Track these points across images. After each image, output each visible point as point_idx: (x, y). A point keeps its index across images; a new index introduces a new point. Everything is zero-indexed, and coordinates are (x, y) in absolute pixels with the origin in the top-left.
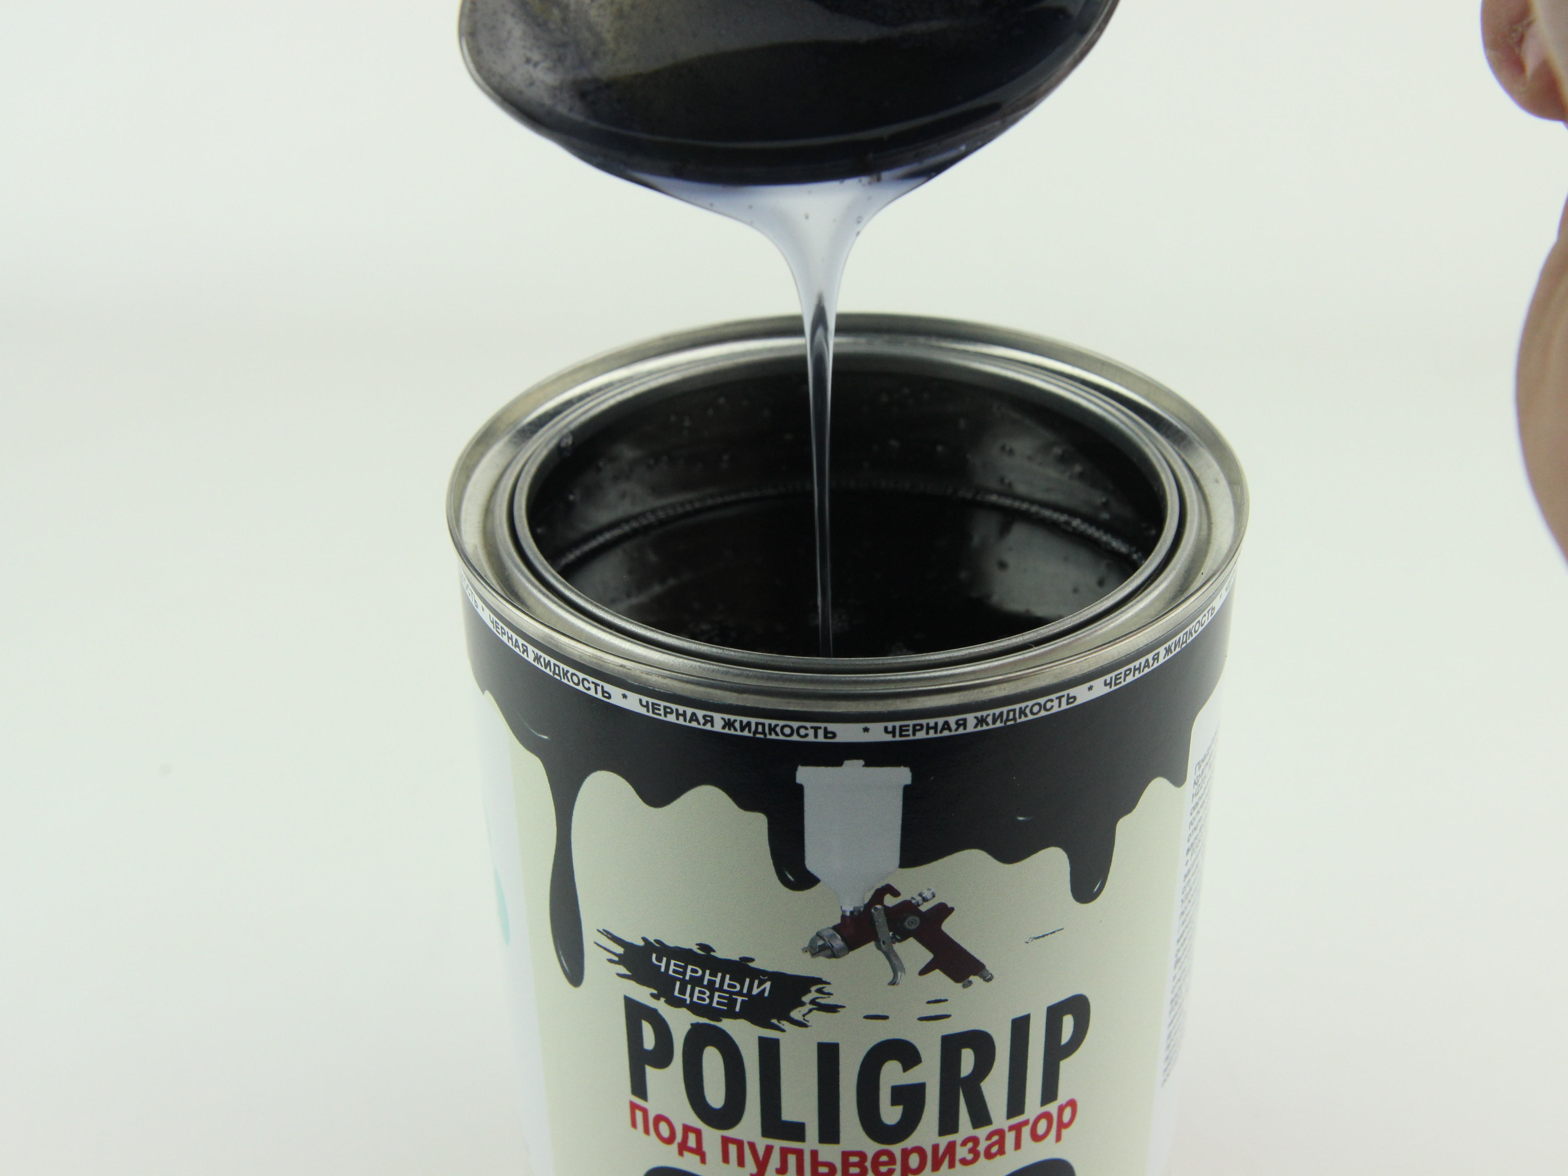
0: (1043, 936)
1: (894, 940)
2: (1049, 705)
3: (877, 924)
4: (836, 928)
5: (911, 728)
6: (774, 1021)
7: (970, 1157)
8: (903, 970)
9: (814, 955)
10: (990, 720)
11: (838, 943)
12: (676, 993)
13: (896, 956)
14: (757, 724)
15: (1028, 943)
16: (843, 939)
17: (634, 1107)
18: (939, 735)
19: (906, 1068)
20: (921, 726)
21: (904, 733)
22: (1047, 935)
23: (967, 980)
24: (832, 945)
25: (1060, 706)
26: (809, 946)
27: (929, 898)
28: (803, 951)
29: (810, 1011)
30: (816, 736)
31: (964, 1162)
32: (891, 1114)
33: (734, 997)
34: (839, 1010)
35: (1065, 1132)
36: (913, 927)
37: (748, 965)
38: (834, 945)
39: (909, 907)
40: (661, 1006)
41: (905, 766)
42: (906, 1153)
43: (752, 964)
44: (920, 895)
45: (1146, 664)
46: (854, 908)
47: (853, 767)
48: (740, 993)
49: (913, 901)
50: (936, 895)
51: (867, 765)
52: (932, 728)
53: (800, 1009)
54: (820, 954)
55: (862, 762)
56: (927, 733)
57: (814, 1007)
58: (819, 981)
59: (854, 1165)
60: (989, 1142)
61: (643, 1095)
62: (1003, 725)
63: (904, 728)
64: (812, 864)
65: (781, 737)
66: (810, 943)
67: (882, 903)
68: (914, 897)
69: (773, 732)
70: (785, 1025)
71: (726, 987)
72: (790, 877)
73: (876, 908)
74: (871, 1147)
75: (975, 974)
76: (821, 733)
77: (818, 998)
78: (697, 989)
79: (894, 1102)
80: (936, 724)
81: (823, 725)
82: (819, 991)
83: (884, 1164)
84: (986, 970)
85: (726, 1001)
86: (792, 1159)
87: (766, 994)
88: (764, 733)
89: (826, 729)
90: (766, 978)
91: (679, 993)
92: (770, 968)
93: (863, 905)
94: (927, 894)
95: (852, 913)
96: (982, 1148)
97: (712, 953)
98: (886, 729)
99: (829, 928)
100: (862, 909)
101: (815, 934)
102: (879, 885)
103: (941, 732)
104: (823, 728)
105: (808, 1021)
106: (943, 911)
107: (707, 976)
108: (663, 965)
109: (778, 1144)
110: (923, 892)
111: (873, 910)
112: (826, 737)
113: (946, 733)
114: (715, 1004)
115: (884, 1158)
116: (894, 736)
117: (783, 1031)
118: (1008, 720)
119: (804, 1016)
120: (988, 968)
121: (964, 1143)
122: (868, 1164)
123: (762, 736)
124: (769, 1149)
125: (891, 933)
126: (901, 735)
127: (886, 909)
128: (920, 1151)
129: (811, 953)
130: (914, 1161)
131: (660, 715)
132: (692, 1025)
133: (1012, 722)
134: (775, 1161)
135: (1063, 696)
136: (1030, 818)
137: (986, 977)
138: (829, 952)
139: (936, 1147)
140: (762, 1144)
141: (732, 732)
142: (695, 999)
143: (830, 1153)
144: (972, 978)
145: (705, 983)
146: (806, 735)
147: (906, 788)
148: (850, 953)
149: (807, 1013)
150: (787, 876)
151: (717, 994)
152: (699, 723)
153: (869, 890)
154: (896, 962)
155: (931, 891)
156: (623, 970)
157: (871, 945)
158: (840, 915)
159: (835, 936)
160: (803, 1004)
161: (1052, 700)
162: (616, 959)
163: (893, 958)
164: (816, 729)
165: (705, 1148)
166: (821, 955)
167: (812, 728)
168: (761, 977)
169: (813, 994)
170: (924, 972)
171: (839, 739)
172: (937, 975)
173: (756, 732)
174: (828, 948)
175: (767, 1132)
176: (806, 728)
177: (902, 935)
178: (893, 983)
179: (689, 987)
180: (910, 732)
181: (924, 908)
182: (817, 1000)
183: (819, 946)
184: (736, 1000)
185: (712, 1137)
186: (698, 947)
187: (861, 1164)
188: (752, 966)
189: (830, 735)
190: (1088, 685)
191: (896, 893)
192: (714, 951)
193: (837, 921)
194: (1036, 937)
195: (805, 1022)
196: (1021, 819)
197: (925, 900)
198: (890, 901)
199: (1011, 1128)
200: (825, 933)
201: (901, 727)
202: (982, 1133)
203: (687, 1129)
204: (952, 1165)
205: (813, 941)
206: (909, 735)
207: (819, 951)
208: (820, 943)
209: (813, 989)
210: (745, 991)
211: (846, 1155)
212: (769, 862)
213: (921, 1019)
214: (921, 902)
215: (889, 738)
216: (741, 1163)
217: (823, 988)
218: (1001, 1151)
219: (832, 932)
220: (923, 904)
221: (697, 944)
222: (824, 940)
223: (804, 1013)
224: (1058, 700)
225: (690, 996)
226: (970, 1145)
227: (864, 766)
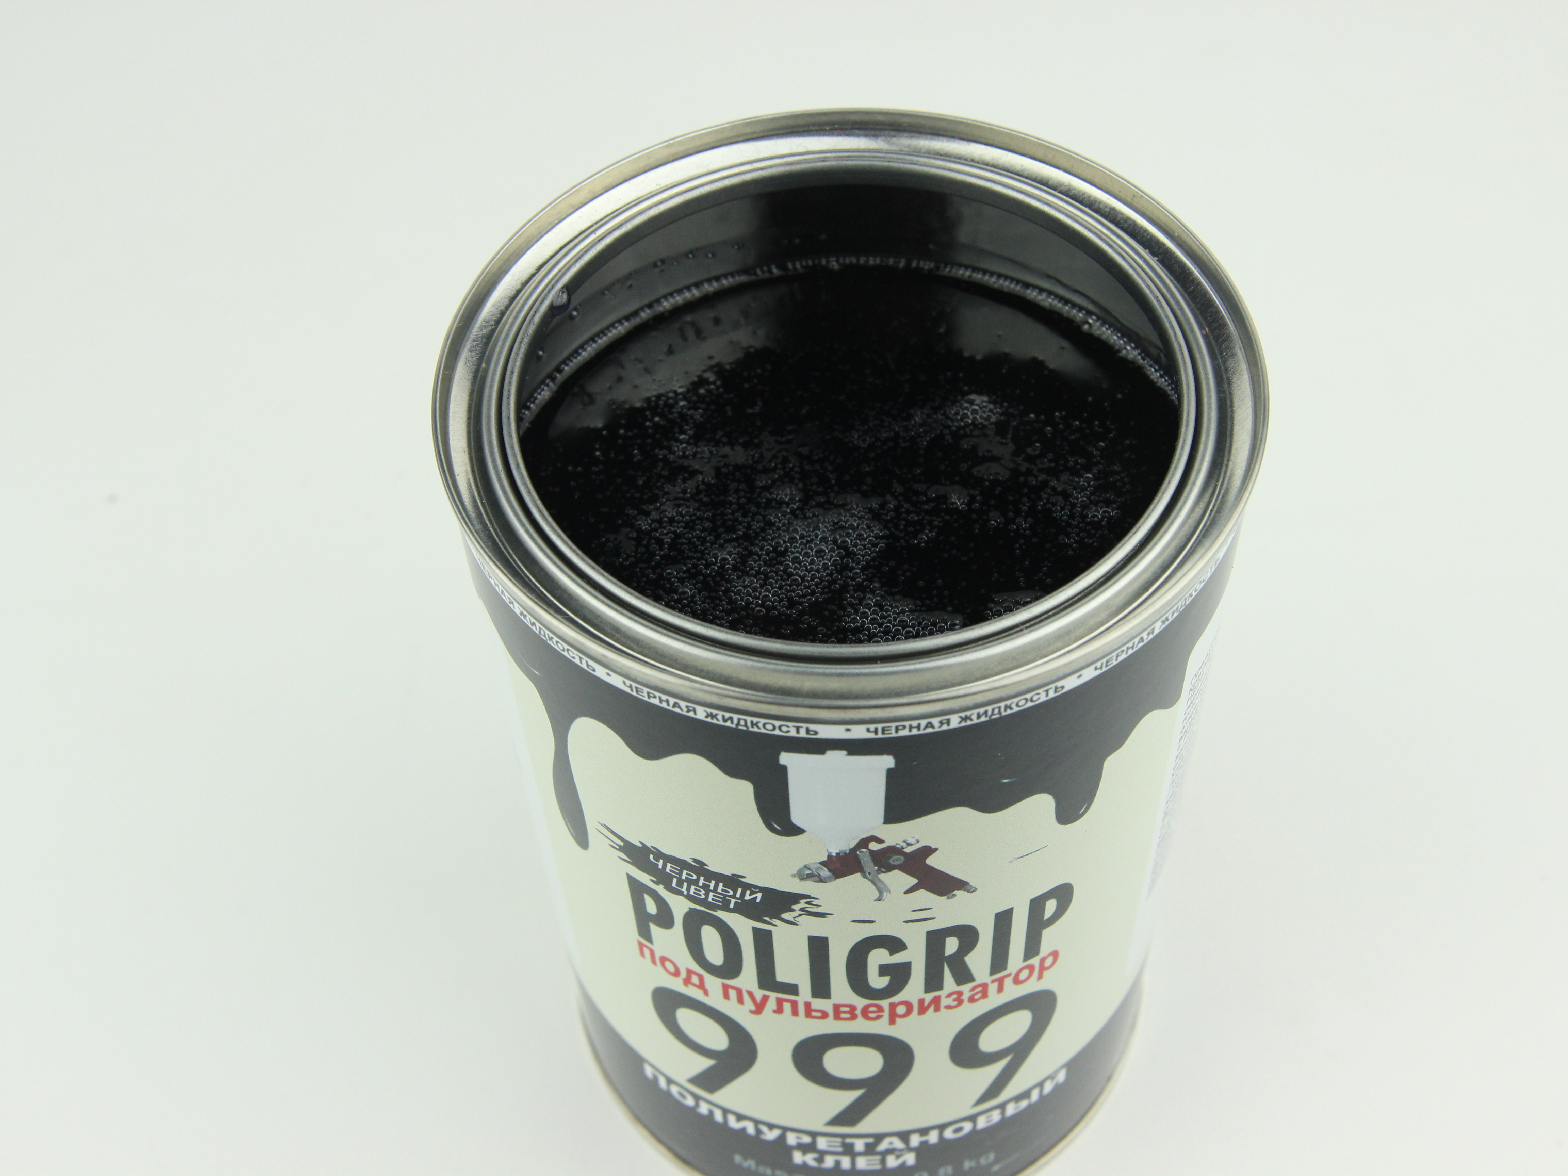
0: (1027, 854)
1: (879, 871)
2: (1035, 698)
3: (862, 861)
4: (823, 863)
5: (893, 729)
6: (767, 919)
7: (954, 1003)
8: (889, 891)
9: (802, 879)
10: (974, 717)
11: (825, 873)
12: (674, 885)
13: (882, 882)
14: (739, 720)
15: (1011, 861)
16: (830, 871)
17: (641, 945)
18: (922, 732)
19: (891, 954)
20: (904, 726)
21: (886, 732)
22: (1032, 853)
23: (950, 894)
24: (819, 874)
25: (1047, 695)
26: (797, 873)
27: (913, 843)
28: (792, 876)
29: (800, 915)
30: (798, 732)
31: (948, 1007)
32: (877, 982)
33: (728, 898)
34: (827, 916)
35: (1046, 973)
36: (898, 863)
37: (740, 880)
38: (821, 874)
39: (893, 850)
40: (660, 889)
41: (888, 754)
42: (893, 1006)
43: (743, 880)
44: (905, 842)
45: (1140, 641)
46: (839, 851)
47: (836, 755)
48: (734, 896)
49: (898, 846)
50: (920, 840)
51: (849, 754)
52: (915, 727)
53: (790, 913)
55: (845, 752)
56: (910, 731)
57: (804, 913)
58: (808, 897)
59: (845, 1012)
60: (973, 993)
61: (650, 939)
62: (987, 719)
63: (886, 729)
64: (799, 819)
65: (763, 731)
66: (798, 871)
67: (867, 848)
68: (899, 843)
69: (755, 726)
70: (777, 922)
71: (719, 890)
72: (777, 827)
73: (861, 851)
74: (861, 1002)
75: (958, 889)
76: (802, 730)
77: (807, 907)
78: (693, 887)
79: (882, 975)
80: (919, 724)
81: (804, 725)
82: (808, 903)
83: (874, 1012)
84: (969, 885)
85: (721, 900)
86: (787, 1004)
87: (758, 900)
88: (746, 725)
89: (807, 728)
90: (757, 890)
91: (676, 885)
92: (761, 884)
93: (848, 849)
94: (911, 841)
95: (837, 854)
96: (965, 997)
97: (706, 867)
98: (868, 729)
99: (816, 863)
100: (848, 852)
101: (803, 866)
102: (864, 836)
103: (924, 730)
104: (804, 728)
105: (798, 922)
106: (928, 851)
107: (702, 881)
108: (660, 864)
109: (773, 996)
110: (908, 839)
111: (858, 853)
112: (808, 733)
113: (930, 730)
114: (710, 899)
115: (873, 1009)
116: (876, 734)
117: (775, 925)
118: (993, 714)
119: (794, 918)
120: (971, 884)
121: (949, 996)
122: (858, 1012)
123: (745, 728)
124: (765, 999)
125: (876, 868)
126: (883, 734)
127: (871, 851)
128: (907, 1003)
129: (799, 878)
130: (901, 1010)
131: (644, 696)
132: (690, 908)
133: (998, 716)
134: (771, 1004)
135: (1051, 688)
136: (1017, 779)
137: (970, 890)
138: (816, 878)
139: (921, 1001)
140: (759, 994)
141: (715, 721)
142: (692, 893)
143: (823, 1005)
144: (956, 892)
145: (701, 884)
146: (789, 731)
147: (890, 773)
148: (837, 880)
149: (797, 916)
150: (774, 826)
151: (711, 894)
152: (682, 710)
153: (854, 839)
154: (882, 886)
155: (916, 838)
156: (625, 857)
157: (858, 875)
158: (826, 855)
159: (822, 868)
160: (793, 910)
161: (1038, 694)
162: (616, 847)
163: (878, 884)
164: (797, 727)
165: (707, 986)
166: (809, 880)
167: (794, 726)
168: (753, 889)
169: (802, 904)
170: (909, 891)
171: (821, 736)
172: (922, 893)
173: (738, 724)
174: (815, 876)
175: (762, 986)
176: (788, 727)
177: (888, 868)
178: (879, 899)
179: (686, 884)
180: (893, 731)
181: (908, 850)
182: (806, 909)
183: (807, 874)
184: (730, 901)
185: (714, 983)
186: (692, 860)
187: (850, 1012)
190: (1078, 674)
191: (880, 841)
192: (707, 865)
193: (825, 859)
194: (1020, 857)
195: (796, 922)
196: (1005, 781)
197: (909, 844)
198: (874, 846)
199: (993, 981)
200: (812, 867)
201: (883, 728)
202: (966, 988)
203: (690, 972)
204: (937, 1009)
205: (801, 870)
206: (891, 733)
207: (807, 878)
208: (808, 872)
209: (803, 901)
210: (738, 895)
211: (837, 1008)
212: (757, 815)
213: (907, 922)
214: (905, 846)
215: (871, 735)
216: (740, 1002)
217: (812, 901)
218: (985, 996)
219: (819, 865)
220: (907, 847)
221: (691, 858)
222: (812, 870)
223: (794, 916)
224: (1045, 693)
225: (687, 890)
226: (955, 996)
227: (847, 755)
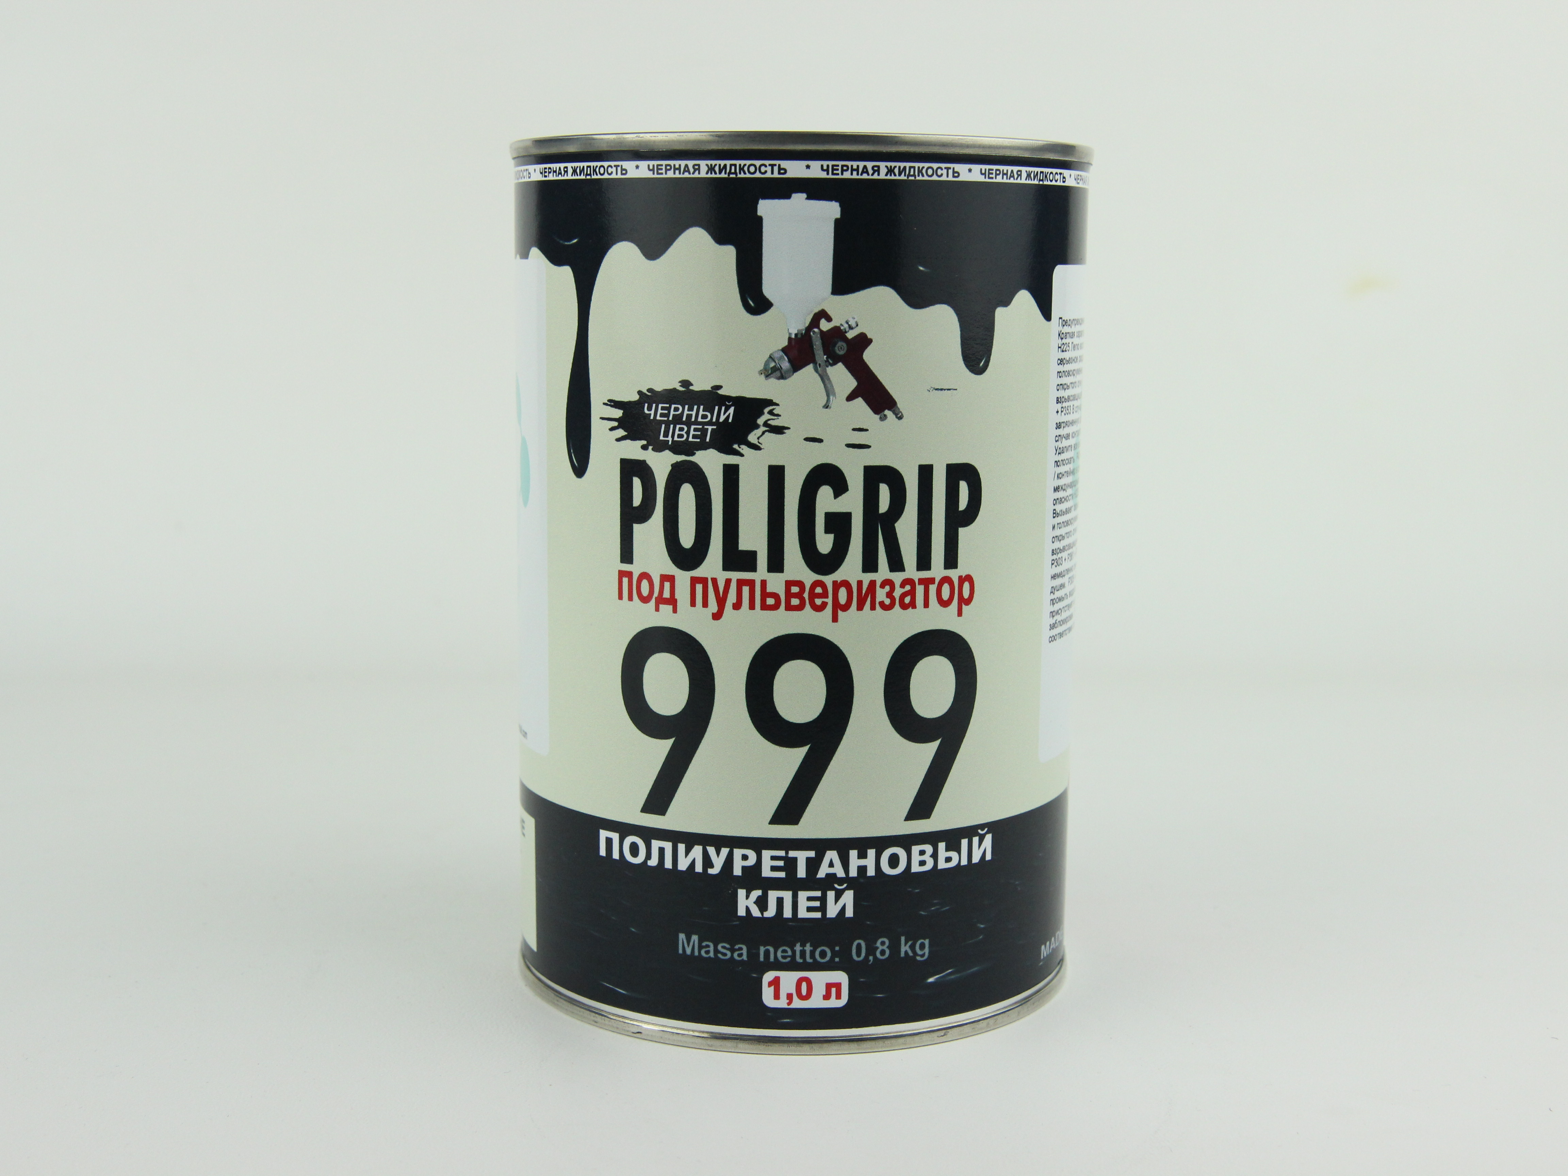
0: (942, 390)
1: (828, 363)
2: (939, 172)
3: (815, 347)
4: (784, 350)
5: (840, 168)
6: (736, 446)
7: (888, 602)
8: (834, 394)
9: (767, 376)
10: (897, 171)
11: (786, 365)
12: (661, 438)
13: (829, 379)
14: (731, 166)
15: (929, 391)
16: (790, 361)
17: (621, 575)
18: (859, 177)
19: (836, 495)
20: (847, 166)
21: (835, 172)
22: (945, 390)
23: (882, 413)
24: (781, 366)
25: (948, 177)
26: (764, 368)
27: (853, 327)
28: (759, 374)
29: (763, 433)
30: (772, 173)
31: (882, 604)
32: (825, 543)
33: (705, 427)
34: (786, 431)
35: (965, 609)
36: (842, 353)
37: (717, 392)
38: (782, 367)
39: (837, 333)
40: (649, 456)
41: (836, 201)
43: (720, 392)
44: (847, 323)
45: (1012, 175)
46: (798, 330)
47: (799, 198)
48: (710, 423)
49: (842, 328)
50: (859, 324)
51: (808, 198)
52: (855, 170)
53: (755, 431)
54: (772, 375)
55: (805, 196)
56: (852, 174)
57: (767, 429)
58: (770, 402)
59: (795, 595)
60: (903, 590)
61: (630, 559)
62: (906, 179)
63: (835, 168)
64: (768, 290)
65: (748, 176)
66: (764, 366)
67: (818, 327)
68: (843, 324)
69: (742, 172)
70: (744, 449)
71: (700, 419)
72: (751, 303)
73: (814, 331)
74: (809, 577)
75: (889, 409)
76: (776, 169)
77: (769, 420)
78: (678, 426)
79: (827, 531)
80: (858, 166)
81: (777, 162)
82: (771, 413)
83: (819, 596)
84: (897, 407)
85: (699, 433)
86: (746, 590)
87: (730, 420)
88: (735, 173)
89: (779, 165)
90: (731, 403)
91: (663, 437)
92: (734, 394)
93: (804, 328)
94: (853, 325)
95: (796, 335)
96: (898, 593)
97: (691, 388)
98: (822, 166)
99: (779, 350)
100: (804, 332)
101: (769, 356)
102: (816, 310)
103: (861, 175)
104: (777, 165)
105: (761, 444)
106: (863, 341)
107: (686, 412)
108: (652, 412)
109: (735, 577)
110: (849, 319)
111: (812, 333)
112: (779, 173)
113: (865, 177)
114: (690, 439)
115: (819, 590)
116: (828, 174)
117: (742, 455)
118: (909, 175)
119: (758, 438)
120: (899, 405)
121: (882, 586)
122: (806, 595)
123: (734, 177)
124: (728, 584)
125: (825, 357)
126: (833, 174)
127: (821, 331)
128: (846, 584)
129: (765, 375)
130: (843, 596)
131: (662, 173)
132: (672, 465)
133: (913, 179)
134: (732, 596)
135: (949, 168)
136: (928, 270)
137: (898, 415)
138: (778, 374)
139: (860, 583)
140: (722, 576)
141: (713, 175)
142: (676, 439)
143: (776, 583)
144: (887, 412)
145: (684, 419)
146: (766, 172)
147: (837, 222)
148: (795, 374)
149: (761, 436)
150: (748, 301)
151: (693, 427)
152: (690, 172)
153: (809, 314)
154: (828, 385)
155: (856, 320)
156: (621, 433)
157: (810, 367)
158: (788, 337)
159: (784, 358)
160: (757, 427)
161: (941, 168)
162: (616, 424)
163: (827, 381)
164: (772, 166)
165: (677, 596)
166: (772, 377)
167: (770, 165)
168: (727, 403)
169: (765, 417)
170: (850, 398)
171: (789, 175)
172: (860, 404)
173: (730, 173)
174: (779, 369)
175: (728, 566)
176: (766, 166)
177: (834, 359)
178: (826, 406)
179: (672, 426)
180: (839, 172)
181: (850, 335)
182: (769, 422)
183: (771, 368)
184: (708, 429)
185: (683, 578)
186: (680, 384)
187: (799, 595)
188: (720, 393)
189: (782, 171)
190: (968, 166)
191: (829, 319)
192: (692, 385)
193: (785, 343)
194: (936, 388)
195: (759, 445)
196: (921, 268)
197: (851, 328)
198: (825, 326)
199: (920, 582)
200: (777, 355)
201: (833, 166)
202: (898, 577)
203: (665, 578)
204: (873, 608)
205: (767, 364)
206: (838, 174)
207: (771, 373)
208: (772, 364)
209: (766, 410)
210: (714, 420)
211: (789, 584)
212: (736, 289)
213: (848, 446)
214: (847, 330)
215: (823, 175)
216: (705, 604)
217: (774, 409)
218: (913, 605)
219: (781, 353)
220: (849, 331)
221: (679, 382)
222: (775, 362)
223: (759, 435)
224: (946, 170)
225: (672, 437)
226: (887, 588)
227: (807, 199)
